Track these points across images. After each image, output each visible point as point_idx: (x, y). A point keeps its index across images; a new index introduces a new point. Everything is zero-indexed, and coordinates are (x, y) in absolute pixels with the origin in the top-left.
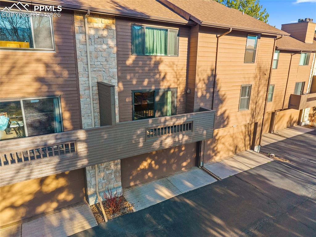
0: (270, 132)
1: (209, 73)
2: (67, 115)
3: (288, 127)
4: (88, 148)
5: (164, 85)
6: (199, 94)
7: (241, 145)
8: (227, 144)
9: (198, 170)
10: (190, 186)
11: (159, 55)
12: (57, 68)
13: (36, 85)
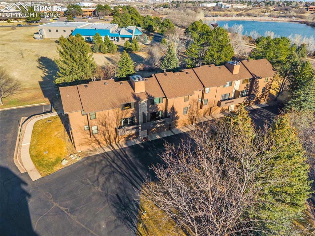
0: (209, 115)
1: (172, 107)
2: (136, 120)
3: (221, 112)
4: (141, 128)
5: (159, 110)
6: (169, 112)
7: (187, 123)
8: (181, 123)
9: (170, 131)
10: (166, 136)
11: (158, 104)
12: (135, 111)
13: (131, 115)
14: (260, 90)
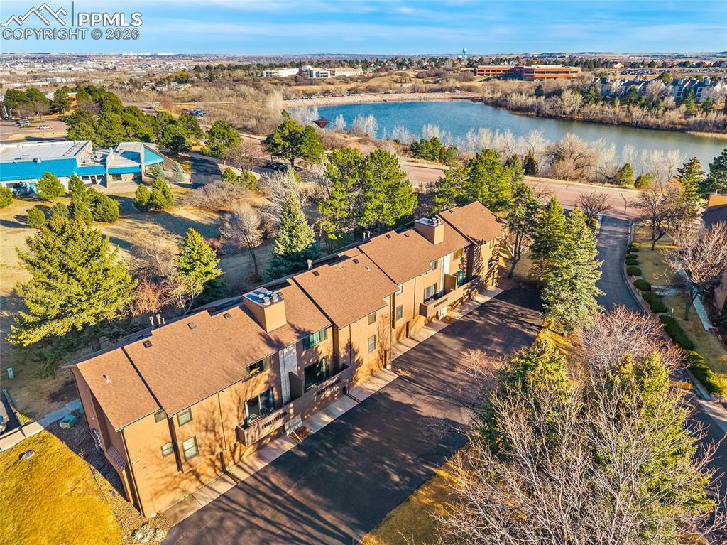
0: (407, 336)
1: (347, 342)
2: (276, 393)
3: (426, 325)
4: (294, 410)
5: (321, 357)
6: (342, 356)
7: (375, 368)
8: (364, 372)
9: (346, 398)
10: (341, 411)
11: (317, 342)
12: (272, 374)
13: (265, 385)
14: (485, 264)
